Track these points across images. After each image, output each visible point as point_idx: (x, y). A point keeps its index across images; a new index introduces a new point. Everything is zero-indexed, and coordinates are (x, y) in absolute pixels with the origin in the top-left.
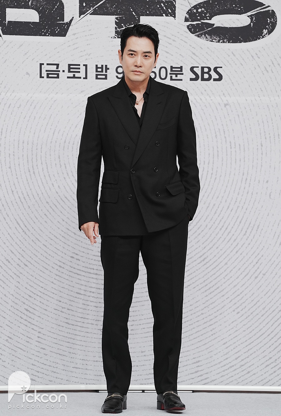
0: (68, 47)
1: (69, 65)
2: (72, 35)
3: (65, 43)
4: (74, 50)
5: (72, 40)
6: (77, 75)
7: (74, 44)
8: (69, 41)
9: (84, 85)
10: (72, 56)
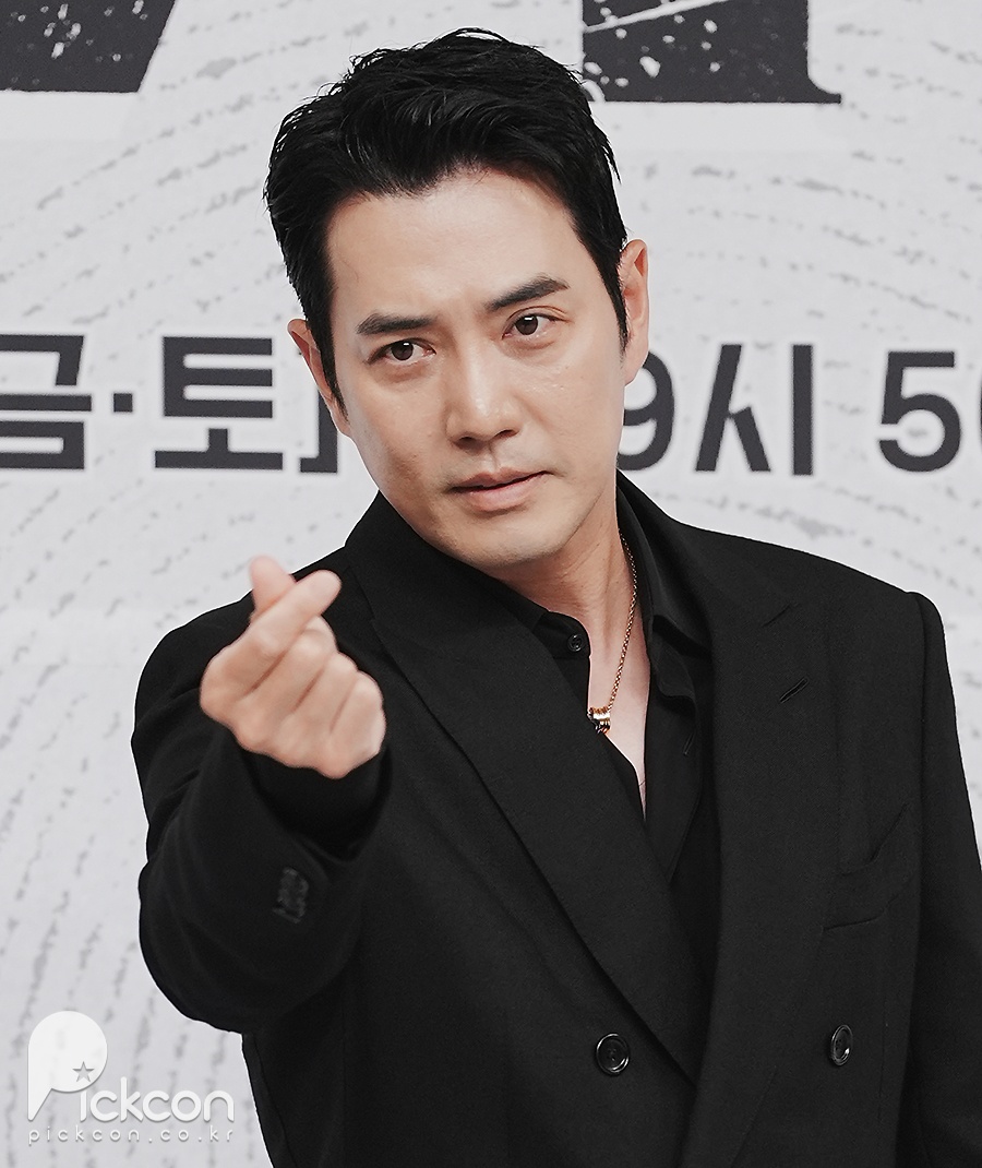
0: (161, 182)
1: (175, 349)
2: (200, 74)
3: (130, 152)
4: (214, 207)
5: (196, 121)
6: (245, 435)
7: (216, 158)
8: (168, 133)
9: (312, 528)
10: (196, 262)
